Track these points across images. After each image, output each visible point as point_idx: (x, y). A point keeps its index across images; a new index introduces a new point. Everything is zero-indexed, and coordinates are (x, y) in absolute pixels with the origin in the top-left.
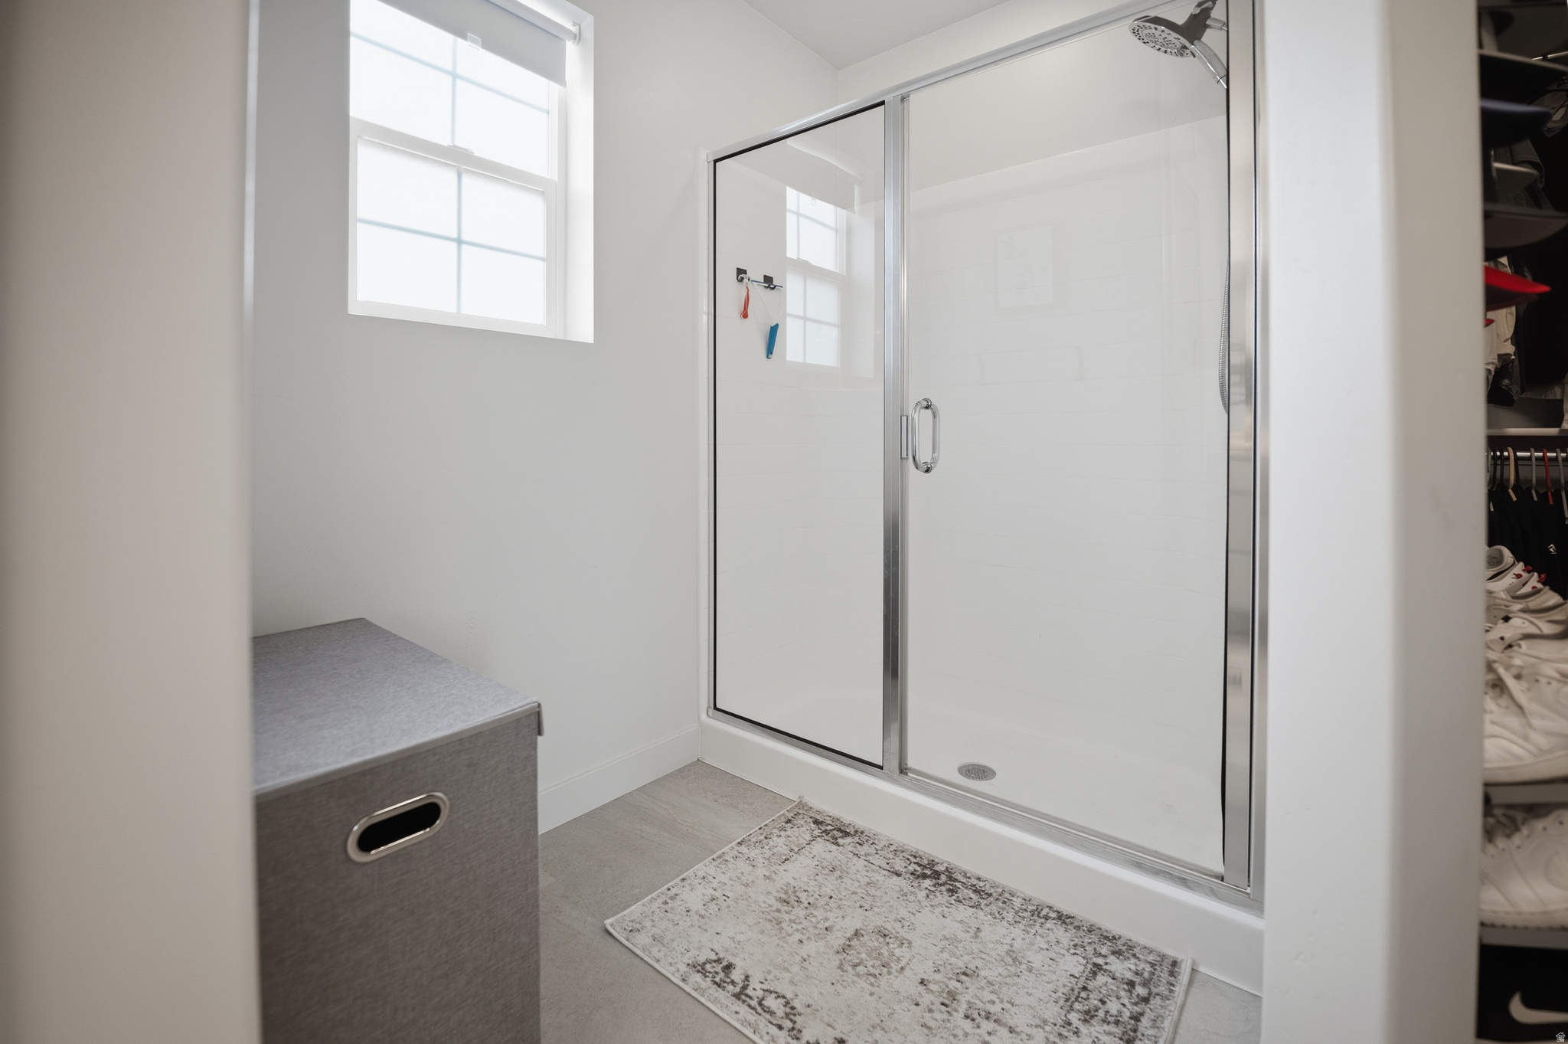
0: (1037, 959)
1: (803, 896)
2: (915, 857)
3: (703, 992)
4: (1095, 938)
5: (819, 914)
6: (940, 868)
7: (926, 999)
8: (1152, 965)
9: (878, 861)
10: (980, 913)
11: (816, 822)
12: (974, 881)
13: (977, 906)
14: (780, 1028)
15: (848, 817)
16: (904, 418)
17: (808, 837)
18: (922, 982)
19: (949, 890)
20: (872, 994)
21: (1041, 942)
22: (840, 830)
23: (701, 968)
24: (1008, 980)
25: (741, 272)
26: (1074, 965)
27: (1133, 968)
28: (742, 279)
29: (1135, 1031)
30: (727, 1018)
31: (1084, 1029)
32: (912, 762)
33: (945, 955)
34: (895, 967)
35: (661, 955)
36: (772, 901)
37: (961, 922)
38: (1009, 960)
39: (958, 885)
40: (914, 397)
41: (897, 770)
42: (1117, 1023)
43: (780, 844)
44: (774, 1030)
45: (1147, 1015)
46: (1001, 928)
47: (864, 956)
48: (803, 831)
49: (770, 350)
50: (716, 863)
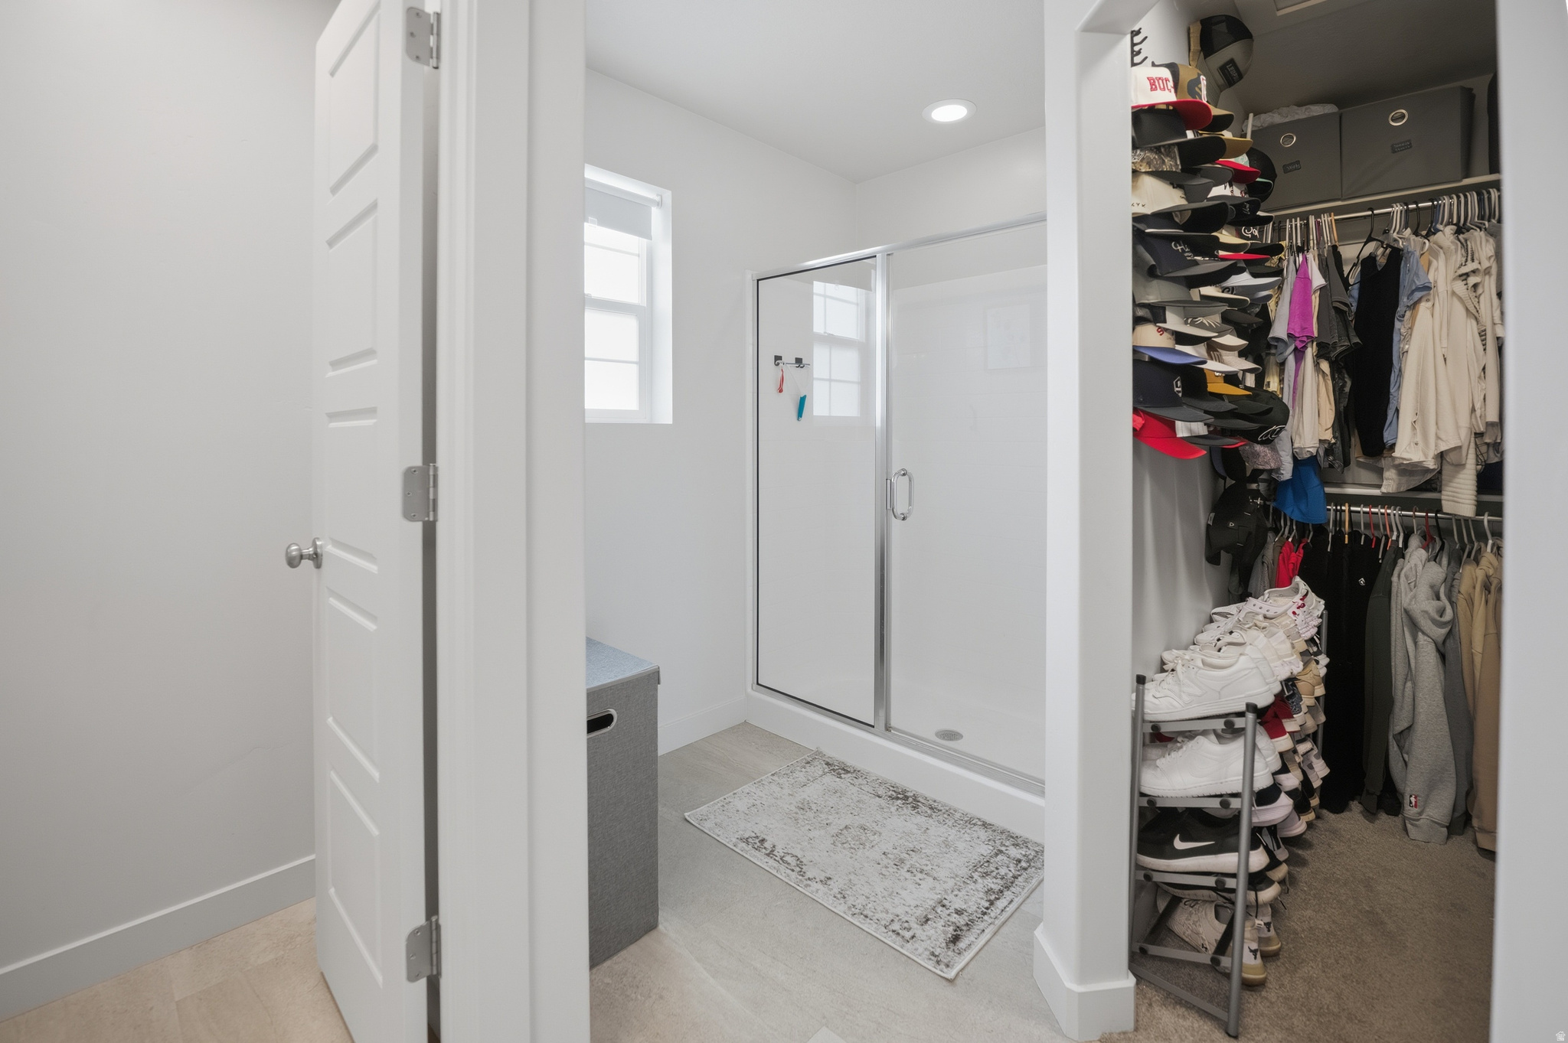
0: (961, 846)
1: (814, 807)
2: (893, 787)
3: (747, 852)
4: (1004, 837)
5: (823, 816)
6: (909, 794)
7: (885, 861)
8: (1037, 852)
9: (866, 788)
10: (931, 821)
11: (827, 764)
12: (931, 802)
13: (930, 816)
14: (793, 870)
15: (851, 762)
16: (889, 481)
17: (821, 773)
18: (884, 854)
19: (913, 807)
20: (851, 858)
21: (967, 837)
22: (844, 770)
23: (746, 841)
24: (940, 856)
25: (778, 358)
26: (986, 850)
27: (1024, 853)
28: (778, 364)
29: (1012, 883)
30: (761, 865)
31: (980, 880)
32: (893, 723)
33: (901, 842)
34: (868, 845)
35: (719, 833)
36: (793, 808)
37: (917, 824)
38: (943, 846)
39: (919, 804)
40: (896, 468)
41: (884, 728)
42: (1002, 879)
43: (801, 776)
44: (789, 872)
45: (1022, 876)
46: (942, 829)
47: (849, 839)
48: (818, 769)
49: (800, 414)
50: (757, 786)
